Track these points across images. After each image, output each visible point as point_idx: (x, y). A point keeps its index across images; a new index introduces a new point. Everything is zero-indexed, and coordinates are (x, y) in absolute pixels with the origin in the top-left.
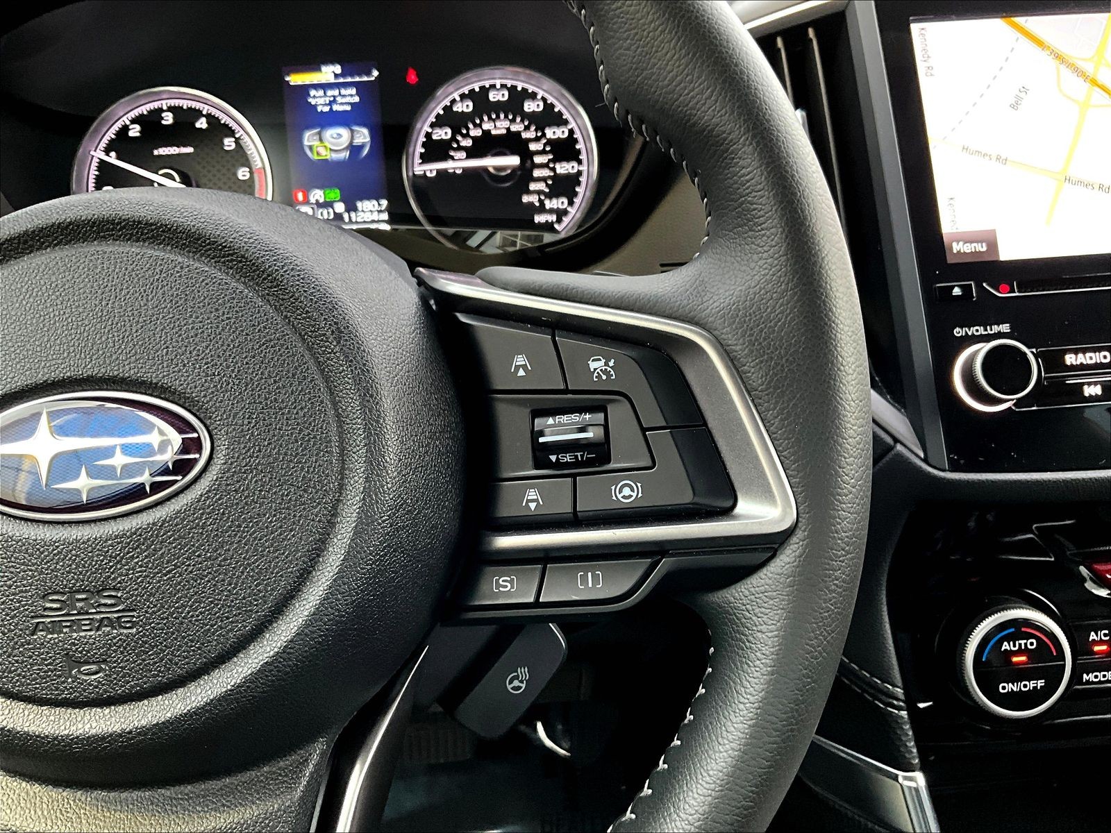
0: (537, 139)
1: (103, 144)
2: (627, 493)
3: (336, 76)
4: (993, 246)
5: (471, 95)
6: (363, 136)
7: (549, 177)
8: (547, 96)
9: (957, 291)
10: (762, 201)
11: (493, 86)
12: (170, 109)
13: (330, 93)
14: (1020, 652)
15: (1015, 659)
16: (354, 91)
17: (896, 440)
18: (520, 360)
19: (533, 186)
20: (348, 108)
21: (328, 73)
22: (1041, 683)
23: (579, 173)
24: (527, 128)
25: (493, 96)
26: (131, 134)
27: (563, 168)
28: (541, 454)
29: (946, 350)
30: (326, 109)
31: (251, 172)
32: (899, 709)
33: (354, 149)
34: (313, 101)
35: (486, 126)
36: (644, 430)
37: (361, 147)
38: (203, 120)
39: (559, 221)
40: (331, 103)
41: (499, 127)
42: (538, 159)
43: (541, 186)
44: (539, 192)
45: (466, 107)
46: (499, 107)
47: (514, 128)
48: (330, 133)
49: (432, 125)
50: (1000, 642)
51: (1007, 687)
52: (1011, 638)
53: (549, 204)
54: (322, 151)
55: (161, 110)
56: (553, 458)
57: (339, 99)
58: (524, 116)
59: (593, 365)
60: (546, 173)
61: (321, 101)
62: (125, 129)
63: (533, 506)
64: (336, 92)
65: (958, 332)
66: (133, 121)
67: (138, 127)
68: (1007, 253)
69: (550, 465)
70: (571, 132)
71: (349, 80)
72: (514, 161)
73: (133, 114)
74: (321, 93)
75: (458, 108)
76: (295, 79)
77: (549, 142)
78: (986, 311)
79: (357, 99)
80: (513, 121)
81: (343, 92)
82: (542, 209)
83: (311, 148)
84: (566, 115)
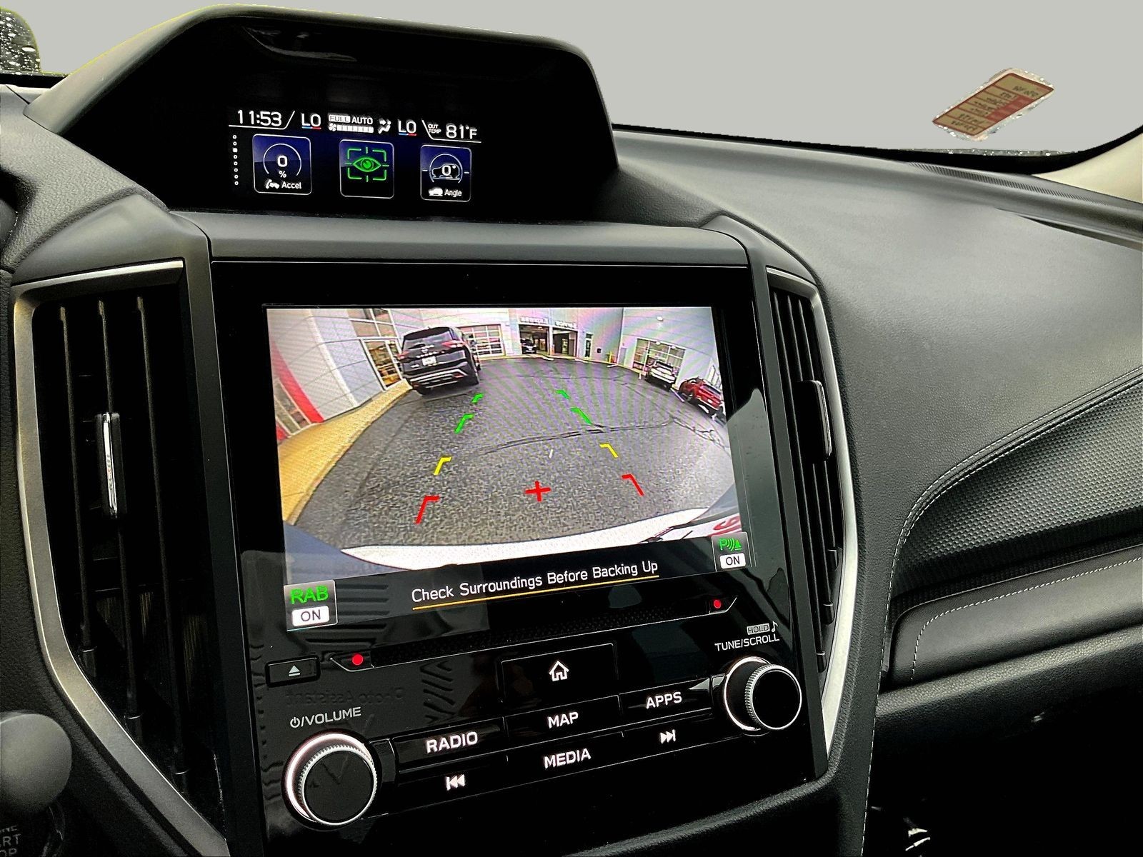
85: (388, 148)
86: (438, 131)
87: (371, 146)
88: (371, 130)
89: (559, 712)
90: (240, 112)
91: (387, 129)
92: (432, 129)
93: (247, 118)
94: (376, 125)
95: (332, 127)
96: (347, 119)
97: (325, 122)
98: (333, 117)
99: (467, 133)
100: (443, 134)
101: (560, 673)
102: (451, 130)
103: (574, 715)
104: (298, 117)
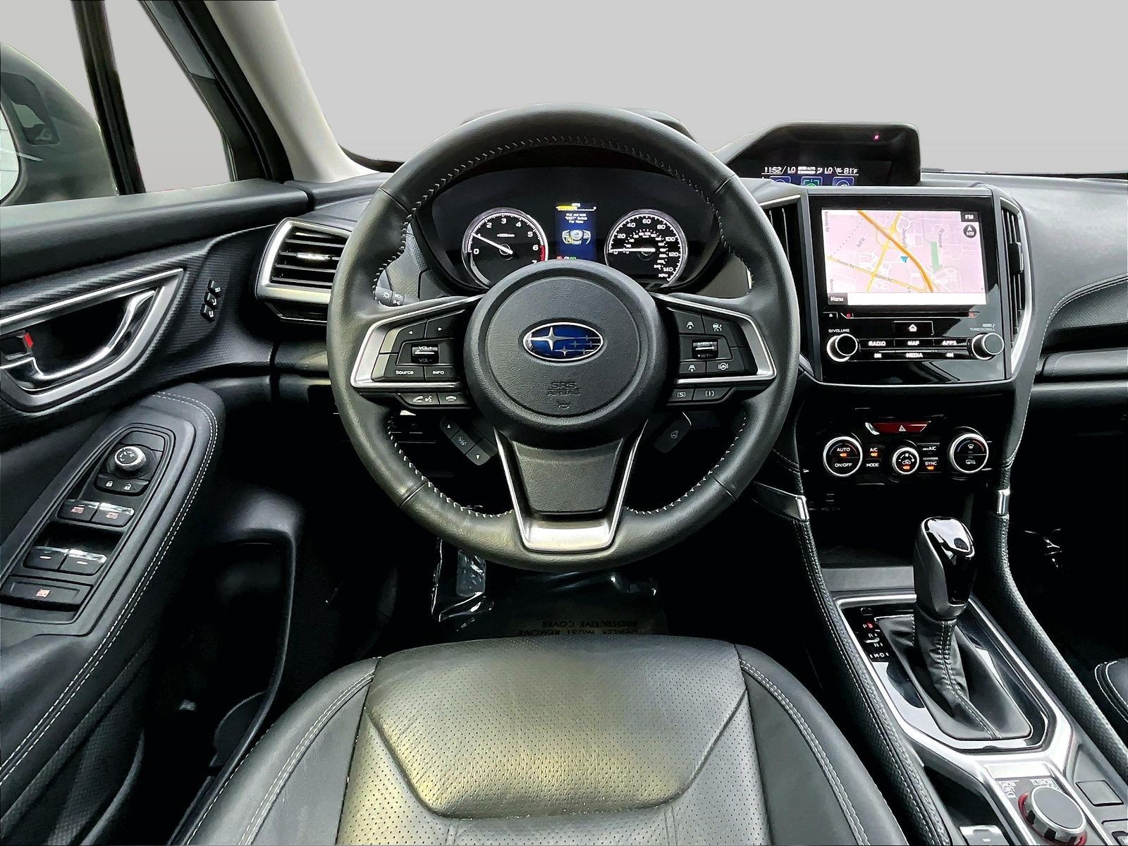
0: (662, 241)
1: (475, 230)
2: (723, 367)
3: (578, 208)
4: (846, 299)
5: (635, 220)
6: (588, 235)
7: (666, 258)
8: (667, 223)
9: (831, 315)
10: (772, 276)
11: (645, 217)
12: (505, 217)
13: (575, 215)
14: (844, 452)
15: (841, 455)
16: (585, 215)
17: (804, 370)
18: (690, 323)
19: (659, 261)
20: (582, 222)
21: (575, 206)
22: (850, 464)
23: (679, 257)
24: (658, 236)
25: (644, 221)
26: (488, 226)
27: (672, 254)
28: (695, 353)
29: (825, 337)
30: (573, 222)
31: (539, 247)
32: (798, 472)
33: (584, 240)
34: (567, 218)
35: (640, 234)
36: (729, 348)
37: (587, 239)
38: (520, 223)
39: (669, 277)
40: (575, 219)
41: (647, 235)
42: (662, 250)
43: (662, 261)
44: (661, 264)
45: (633, 225)
46: (647, 226)
47: (653, 236)
48: (574, 232)
49: (618, 232)
50: (836, 448)
51: (837, 465)
52: (841, 447)
53: (665, 270)
54: (570, 240)
55: (501, 217)
56: (699, 356)
57: (579, 218)
58: (658, 231)
59: (714, 326)
60: (664, 256)
61: (571, 218)
62: (485, 224)
63: (692, 370)
64: (577, 215)
65: (830, 331)
66: (489, 221)
67: (491, 224)
68: (851, 303)
69: (698, 358)
70: (677, 239)
71: (584, 210)
72: (653, 250)
73: (488, 218)
74: (571, 214)
75: (629, 225)
76: (560, 208)
77: (667, 243)
78: (841, 324)
79: (586, 219)
80: (652, 233)
81: (581, 215)
82: (662, 272)
83: (565, 238)
84: (675, 232)
85: (820, 180)
86: (841, 171)
87: (814, 179)
88: (814, 172)
89: (913, 340)
90: (766, 168)
91: (820, 172)
92: (839, 170)
93: (768, 169)
94: (816, 171)
95: (799, 172)
96: (805, 168)
97: (797, 170)
98: (800, 168)
99: (853, 171)
100: (843, 173)
101: (913, 329)
102: (846, 170)
103: (917, 343)
104: (787, 168)
